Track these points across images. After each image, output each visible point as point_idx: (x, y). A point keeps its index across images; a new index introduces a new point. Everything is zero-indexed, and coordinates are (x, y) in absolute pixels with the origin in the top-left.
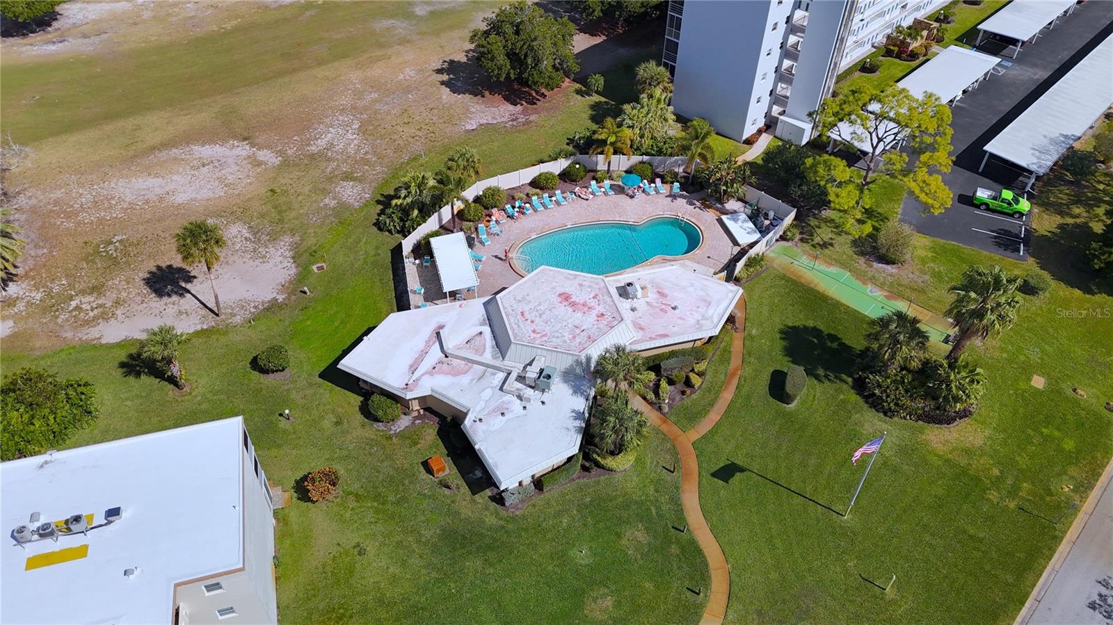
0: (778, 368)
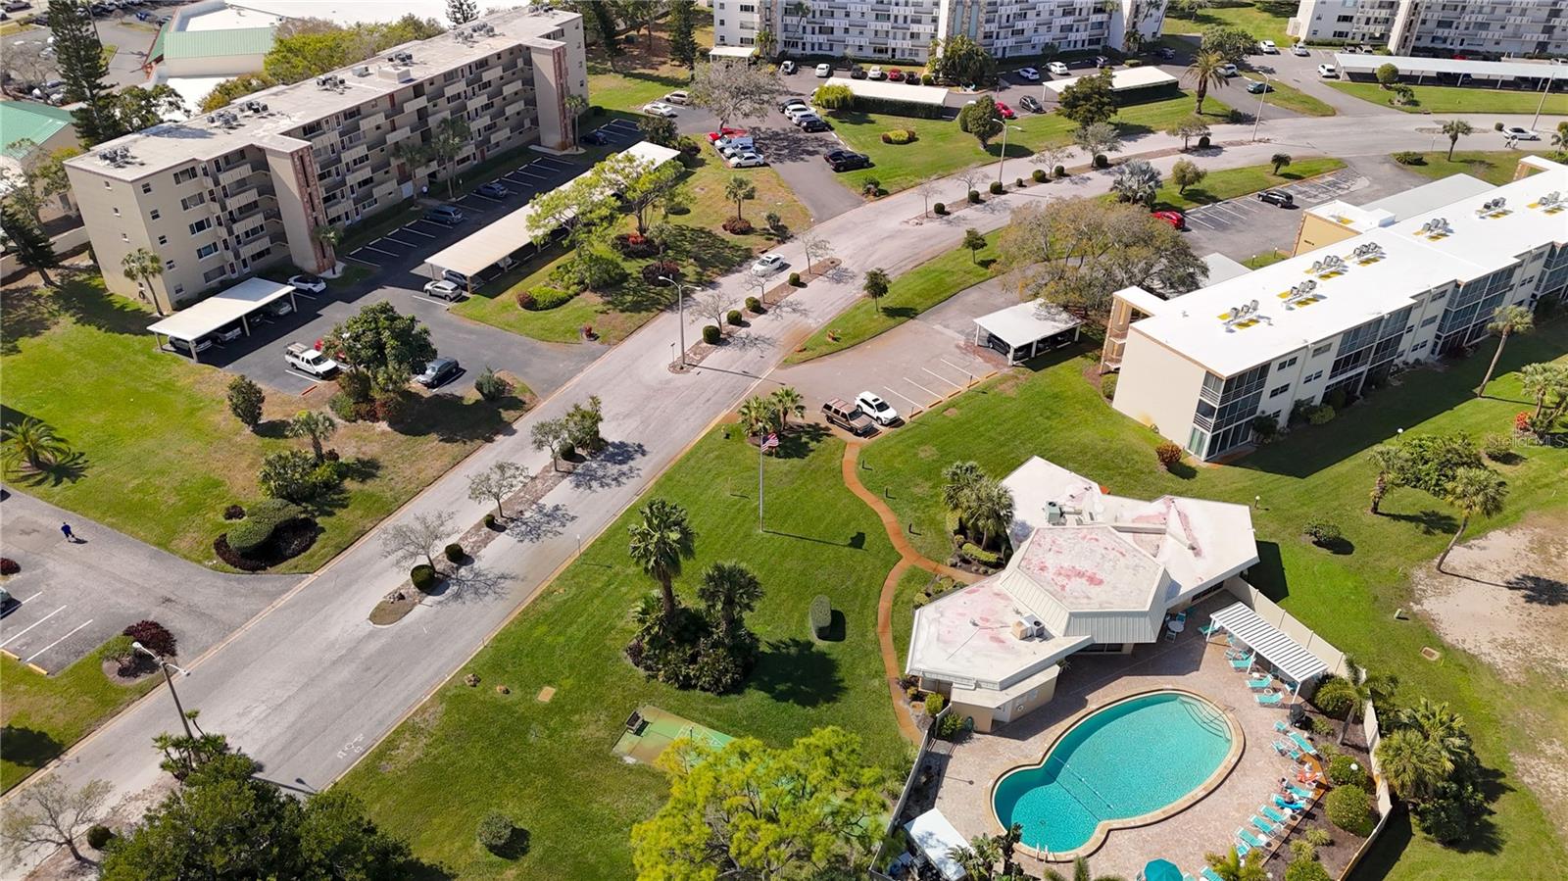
0: (840, 643)
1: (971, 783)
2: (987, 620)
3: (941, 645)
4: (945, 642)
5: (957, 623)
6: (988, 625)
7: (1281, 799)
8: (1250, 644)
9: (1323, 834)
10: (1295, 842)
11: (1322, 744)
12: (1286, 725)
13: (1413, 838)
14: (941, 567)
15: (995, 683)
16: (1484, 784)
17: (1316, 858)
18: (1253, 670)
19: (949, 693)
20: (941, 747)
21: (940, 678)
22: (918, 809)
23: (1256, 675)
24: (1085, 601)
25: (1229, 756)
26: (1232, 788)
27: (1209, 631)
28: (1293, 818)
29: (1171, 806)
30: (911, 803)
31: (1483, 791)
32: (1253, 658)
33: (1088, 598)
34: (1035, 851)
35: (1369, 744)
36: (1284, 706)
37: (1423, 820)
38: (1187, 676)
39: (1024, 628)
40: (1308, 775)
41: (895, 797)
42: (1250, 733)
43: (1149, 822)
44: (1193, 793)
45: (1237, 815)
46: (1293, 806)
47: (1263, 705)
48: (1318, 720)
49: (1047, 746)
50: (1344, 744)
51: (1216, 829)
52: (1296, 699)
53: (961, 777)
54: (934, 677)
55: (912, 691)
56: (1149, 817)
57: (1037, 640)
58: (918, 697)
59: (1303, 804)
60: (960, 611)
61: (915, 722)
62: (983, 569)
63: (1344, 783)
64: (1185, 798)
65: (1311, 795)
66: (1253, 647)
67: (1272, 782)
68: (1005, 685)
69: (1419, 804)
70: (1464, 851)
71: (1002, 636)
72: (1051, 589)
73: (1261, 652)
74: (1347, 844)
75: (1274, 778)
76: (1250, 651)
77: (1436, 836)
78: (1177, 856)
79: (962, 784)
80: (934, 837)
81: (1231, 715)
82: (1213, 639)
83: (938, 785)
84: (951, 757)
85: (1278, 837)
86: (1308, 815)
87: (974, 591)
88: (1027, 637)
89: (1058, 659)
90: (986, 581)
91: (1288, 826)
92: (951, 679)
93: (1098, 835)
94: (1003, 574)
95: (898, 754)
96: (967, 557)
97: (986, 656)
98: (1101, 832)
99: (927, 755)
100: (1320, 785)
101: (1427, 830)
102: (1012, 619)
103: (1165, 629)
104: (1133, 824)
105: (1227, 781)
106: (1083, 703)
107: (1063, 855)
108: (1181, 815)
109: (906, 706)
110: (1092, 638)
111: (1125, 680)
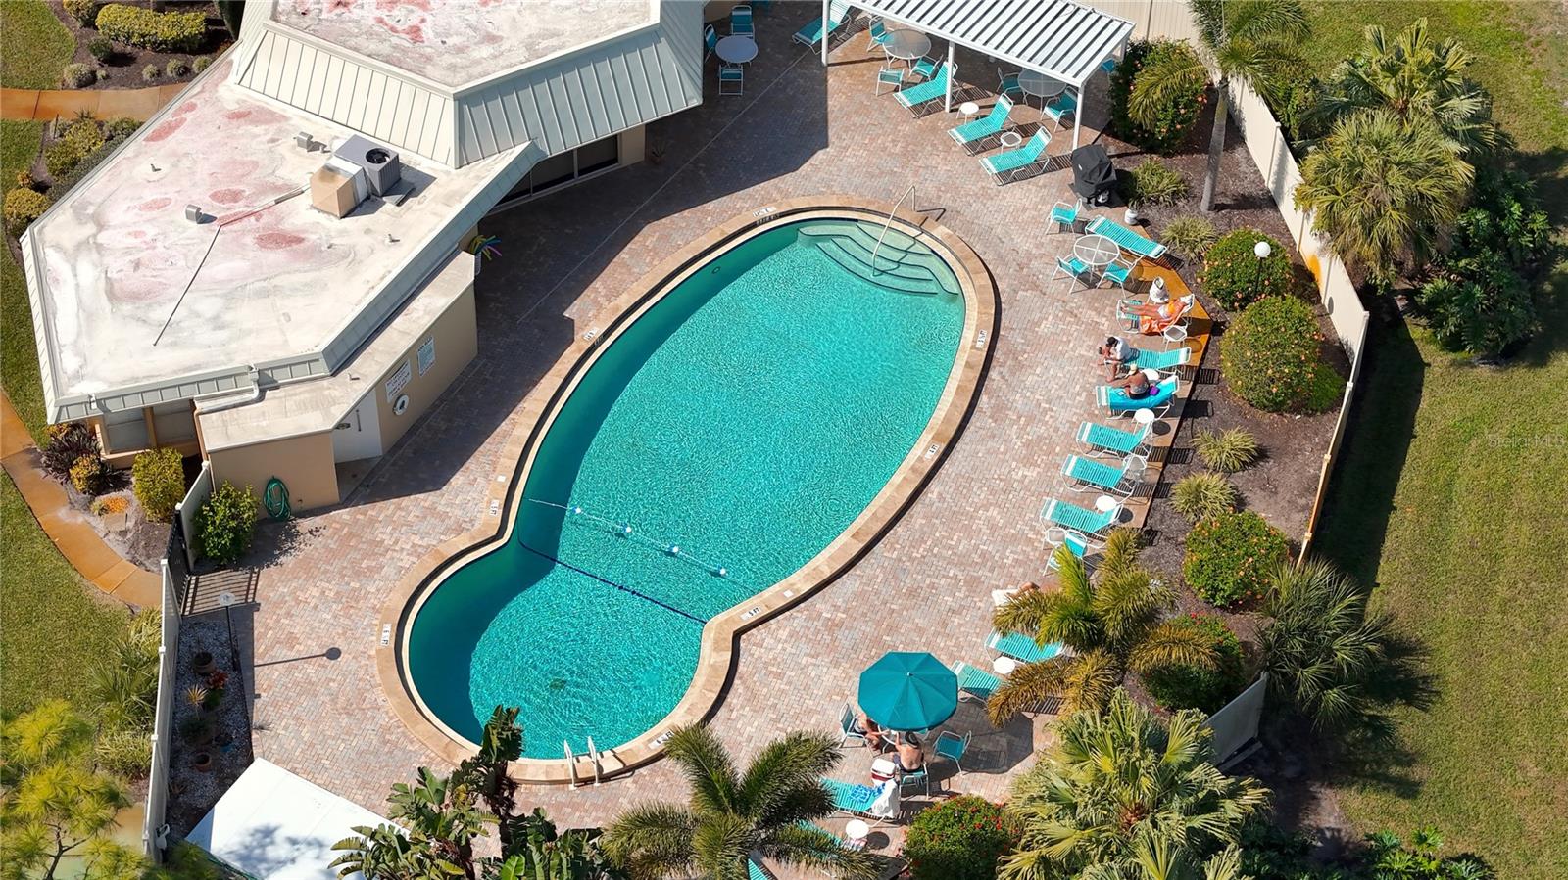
1: (334, 654)
2: (235, 196)
3: (127, 308)
4: (135, 297)
5: (151, 231)
6: (240, 208)
7: (1120, 394)
8: (934, 30)
9: (1236, 438)
10: (1181, 486)
11: (1169, 224)
12: (1078, 209)
13: (1428, 375)
14: (54, 100)
15: (309, 361)
16: (1540, 190)
17: (1239, 503)
18: (957, 100)
19: (193, 437)
20: (218, 591)
21: (152, 400)
22: (210, 781)
23: (969, 108)
24: (485, 51)
25: (969, 334)
26: (999, 411)
27: (823, 35)
28: (1160, 428)
29: (867, 514)
30: (184, 773)
31: (1543, 207)
32: (949, 67)
33: (492, 39)
34: (561, 767)
35: (1271, 186)
36: (1057, 164)
37: (1437, 324)
38: (805, 168)
39: (341, 181)
40: (1163, 312)
41: (137, 772)
42: (1001, 259)
43: (827, 573)
44: (911, 459)
45: (1032, 473)
46: (1152, 400)
47: (1007, 177)
48: (1144, 168)
49: (504, 479)
50: (1217, 208)
51: (993, 527)
52: (1080, 136)
53: (300, 650)
54: (134, 404)
55: (81, 469)
56: (824, 563)
57: (389, 204)
58: (108, 480)
59: (1173, 387)
60: (150, 195)
61: (121, 550)
62: (173, 63)
63: (1247, 300)
64: (897, 479)
65: (1182, 357)
66: (944, 34)
67: (1087, 361)
68: (343, 354)
69: (1418, 291)
70: (1540, 360)
71: (289, 225)
72: (385, 49)
73: (967, 42)
74: (1294, 444)
75: (1086, 349)
76: (937, 48)
77: (1476, 350)
78: (921, 631)
79: (310, 669)
80: (279, 836)
81: (940, 231)
82: (838, 53)
83: (244, 696)
84: (255, 607)
85: (1140, 489)
86: (1192, 409)
87: (169, 130)
88: (359, 203)
89: (458, 235)
90: (194, 90)
91: (1156, 454)
92: (188, 393)
93: (713, 657)
94: (238, 54)
95: (104, 654)
96: (118, 47)
97: (265, 293)
98: (717, 648)
99: (186, 627)
100: (1196, 327)
101: (1453, 344)
102: (301, 169)
103: (712, 66)
104: (790, 596)
105: (984, 398)
106: (564, 333)
107: (639, 746)
108: (899, 528)
109: (81, 518)
110: (533, 147)
111: (650, 235)
